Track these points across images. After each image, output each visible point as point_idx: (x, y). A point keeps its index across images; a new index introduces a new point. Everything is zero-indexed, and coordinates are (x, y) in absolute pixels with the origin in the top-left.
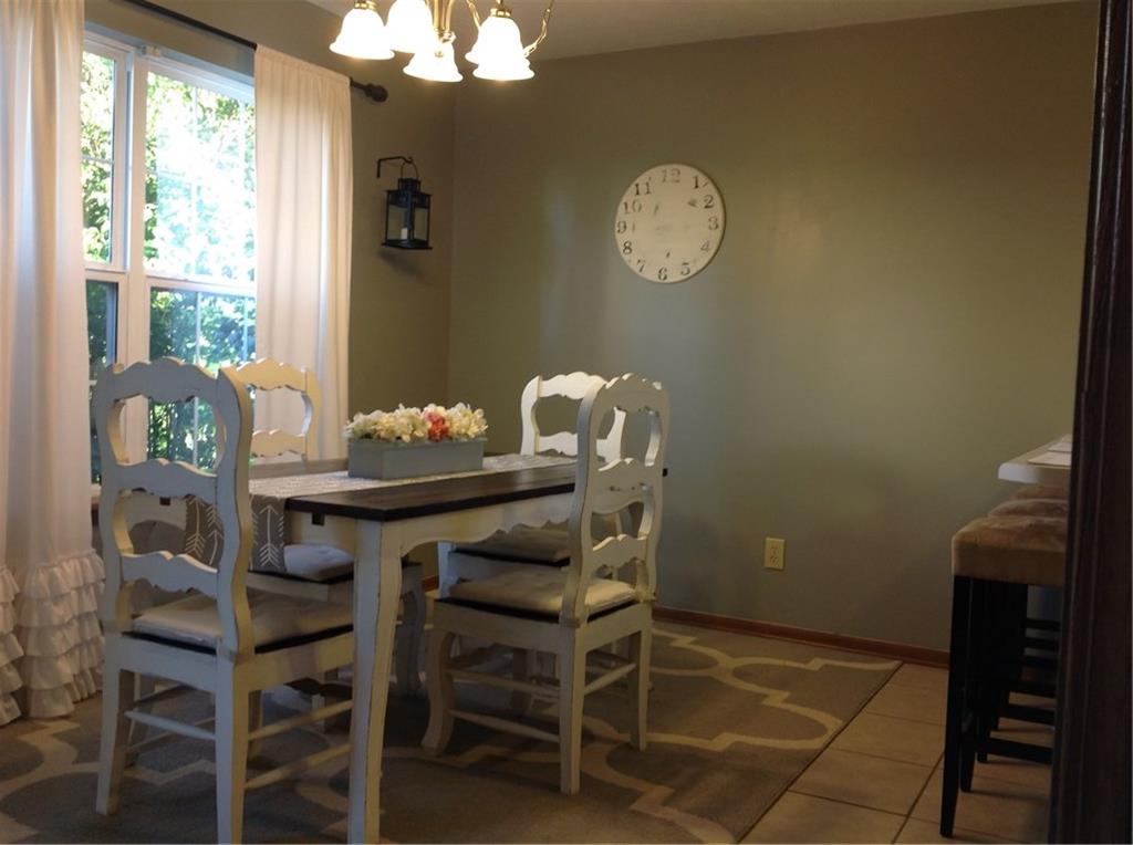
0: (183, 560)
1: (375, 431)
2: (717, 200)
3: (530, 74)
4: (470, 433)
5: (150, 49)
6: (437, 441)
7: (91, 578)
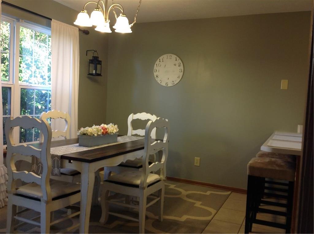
0: (31, 174)
1: (87, 133)
2: (182, 64)
3: (131, 32)
4: (114, 132)
5: (21, 20)
6: (104, 135)
7: (3, 174)
